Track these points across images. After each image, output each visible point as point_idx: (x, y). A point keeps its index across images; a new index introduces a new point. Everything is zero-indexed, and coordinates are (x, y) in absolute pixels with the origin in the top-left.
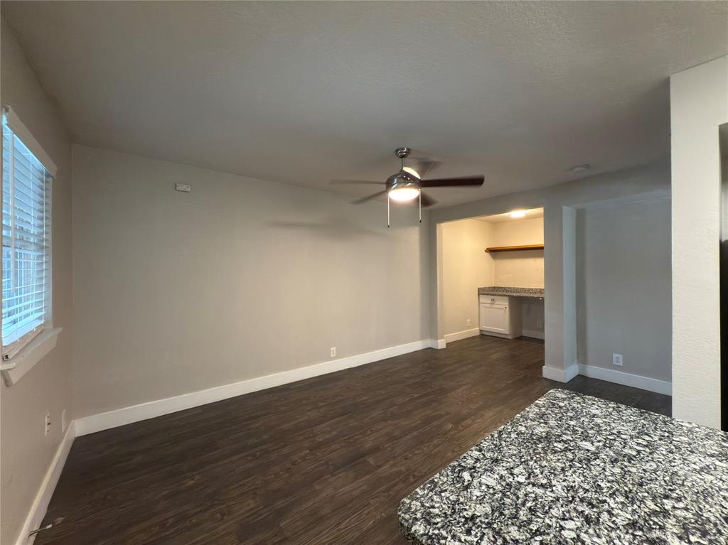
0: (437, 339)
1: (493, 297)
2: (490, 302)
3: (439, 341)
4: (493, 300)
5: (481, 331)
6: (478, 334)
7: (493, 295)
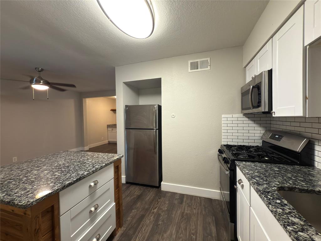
0: (84, 147)
1: (112, 128)
2: (111, 130)
3: (85, 147)
4: (112, 129)
5: (109, 141)
6: (108, 143)
7: (112, 127)
